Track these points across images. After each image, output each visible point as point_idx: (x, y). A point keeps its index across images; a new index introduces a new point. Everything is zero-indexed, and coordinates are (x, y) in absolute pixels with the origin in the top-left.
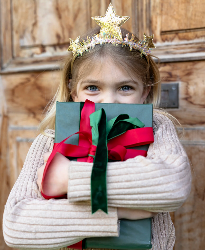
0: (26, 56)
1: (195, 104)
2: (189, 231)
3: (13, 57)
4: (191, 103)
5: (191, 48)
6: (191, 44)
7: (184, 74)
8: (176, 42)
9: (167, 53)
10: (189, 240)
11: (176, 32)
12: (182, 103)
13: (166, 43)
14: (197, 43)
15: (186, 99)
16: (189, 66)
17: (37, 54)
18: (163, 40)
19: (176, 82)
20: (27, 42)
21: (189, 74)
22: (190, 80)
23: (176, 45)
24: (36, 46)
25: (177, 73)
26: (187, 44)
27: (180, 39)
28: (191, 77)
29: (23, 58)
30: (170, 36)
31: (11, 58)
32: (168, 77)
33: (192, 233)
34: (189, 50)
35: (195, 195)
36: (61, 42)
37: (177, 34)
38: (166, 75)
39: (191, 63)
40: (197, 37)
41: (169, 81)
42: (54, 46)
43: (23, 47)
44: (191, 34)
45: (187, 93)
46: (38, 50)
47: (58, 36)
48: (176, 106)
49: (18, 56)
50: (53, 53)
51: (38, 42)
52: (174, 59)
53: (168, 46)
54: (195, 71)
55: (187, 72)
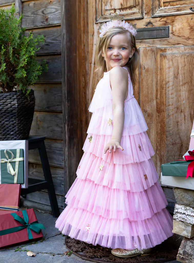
0: (108, 15)
1: (175, 36)
2: (172, 94)
3: (102, 15)
4: (174, 35)
5: (174, 10)
6: (174, 8)
7: (171, 22)
8: (169, 7)
9: (165, 12)
10: (172, 98)
11: (169, 2)
12: (171, 35)
13: (165, 8)
14: (176, 8)
15: (172, 33)
16: (173, 18)
17: (113, 13)
18: (164, 6)
19: (168, 26)
20: (108, 7)
21: (173, 22)
22: (173, 24)
23: (169, 9)
24: (112, 9)
25: (169, 21)
26: (173, 8)
27: (171, 6)
28: (174, 23)
29: (107, 15)
30: (167, 4)
31: (101, 15)
32: (165, 23)
33: (173, 95)
34: (173, 11)
35: (174, 77)
36: (123, 7)
37: (169, 3)
38: (165, 22)
39: (174, 17)
40: (177, 5)
41: (166, 25)
42: (120, 9)
43: (106, 10)
44: (175, 3)
45: (172, 31)
46: (113, 11)
47: (122, 5)
48: (168, 36)
49: (104, 14)
50: (119, 13)
51: (113, 8)
52: (167, 15)
53: (165, 9)
54: (175, 20)
55: (172, 21)
